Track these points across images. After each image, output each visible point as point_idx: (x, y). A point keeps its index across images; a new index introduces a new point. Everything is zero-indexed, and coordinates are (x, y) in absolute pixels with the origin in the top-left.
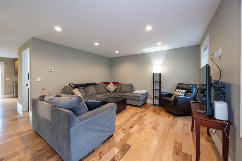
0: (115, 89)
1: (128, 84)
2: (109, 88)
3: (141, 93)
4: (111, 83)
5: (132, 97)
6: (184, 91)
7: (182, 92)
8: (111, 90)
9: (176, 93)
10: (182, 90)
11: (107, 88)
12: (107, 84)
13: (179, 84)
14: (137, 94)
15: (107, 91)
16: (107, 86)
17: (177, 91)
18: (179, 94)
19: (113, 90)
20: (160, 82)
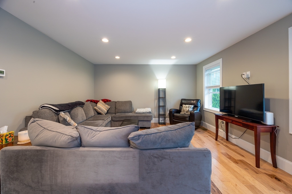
0: (108, 109)
1: (126, 101)
2: (100, 109)
3: (148, 112)
4: (101, 101)
5: (141, 117)
6: (192, 106)
7: (191, 107)
8: (103, 111)
9: (185, 108)
10: (190, 106)
11: (97, 108)
12: (95, 102)
13: (182, 100)
14: (143, 113)
15: (96, 113)
16: (96, 106)
17: (186, 107)
18: (189, 109)
19: (106, 111)
20: (164, 98)
